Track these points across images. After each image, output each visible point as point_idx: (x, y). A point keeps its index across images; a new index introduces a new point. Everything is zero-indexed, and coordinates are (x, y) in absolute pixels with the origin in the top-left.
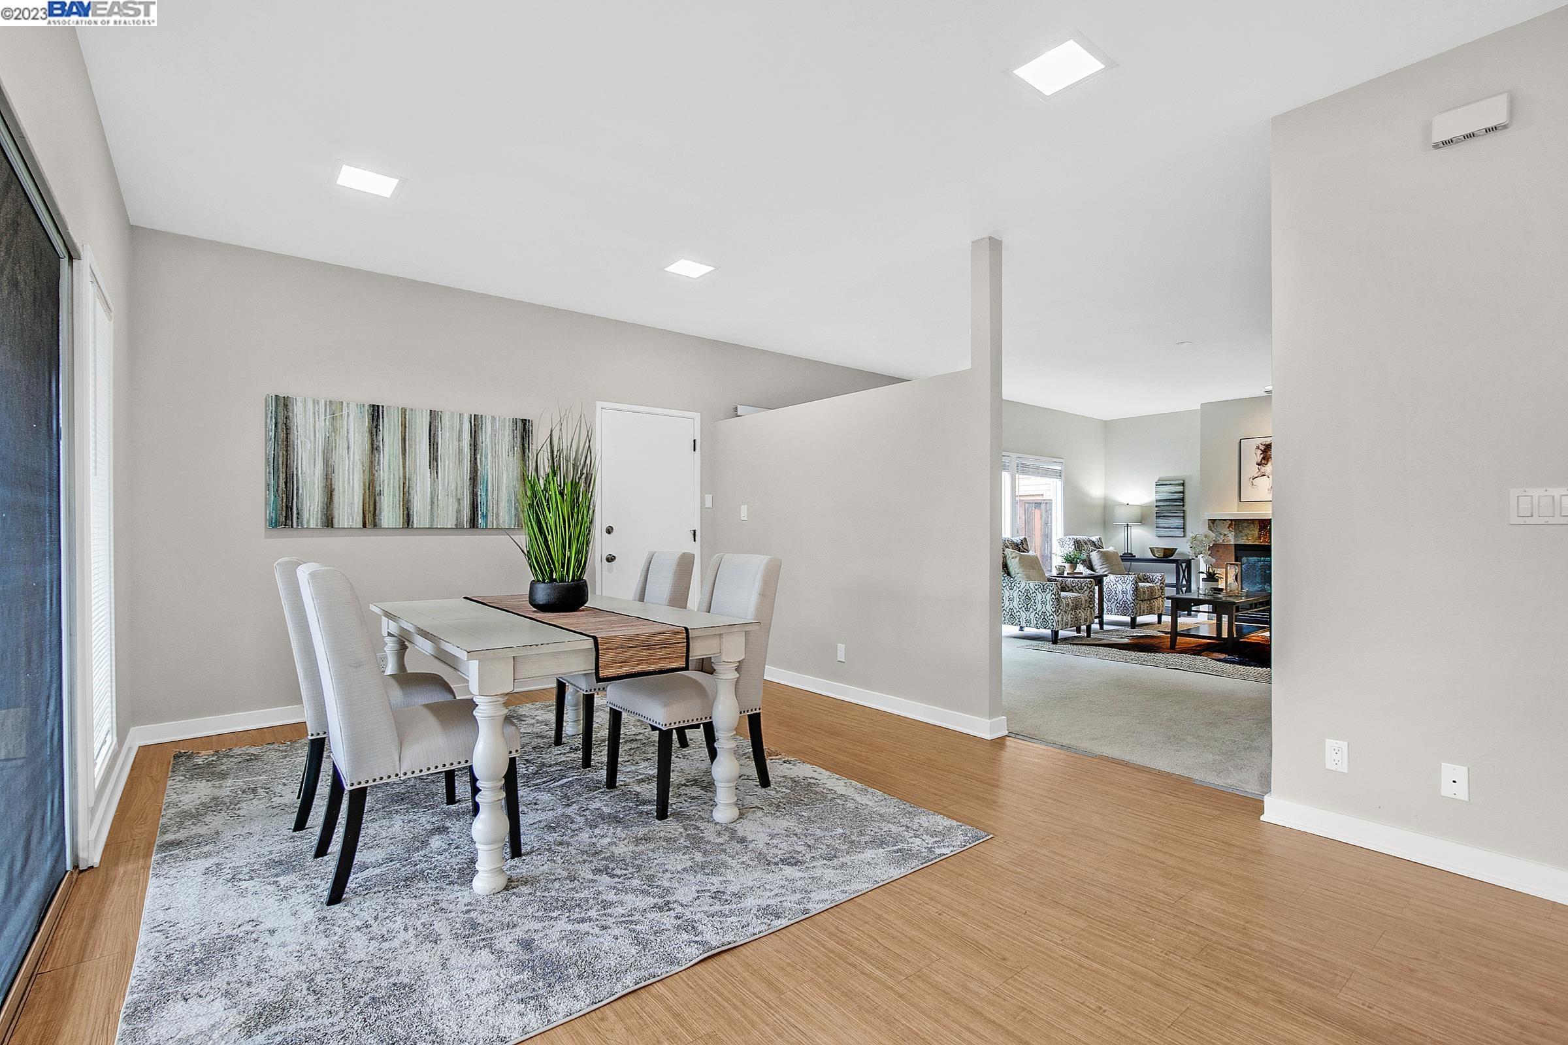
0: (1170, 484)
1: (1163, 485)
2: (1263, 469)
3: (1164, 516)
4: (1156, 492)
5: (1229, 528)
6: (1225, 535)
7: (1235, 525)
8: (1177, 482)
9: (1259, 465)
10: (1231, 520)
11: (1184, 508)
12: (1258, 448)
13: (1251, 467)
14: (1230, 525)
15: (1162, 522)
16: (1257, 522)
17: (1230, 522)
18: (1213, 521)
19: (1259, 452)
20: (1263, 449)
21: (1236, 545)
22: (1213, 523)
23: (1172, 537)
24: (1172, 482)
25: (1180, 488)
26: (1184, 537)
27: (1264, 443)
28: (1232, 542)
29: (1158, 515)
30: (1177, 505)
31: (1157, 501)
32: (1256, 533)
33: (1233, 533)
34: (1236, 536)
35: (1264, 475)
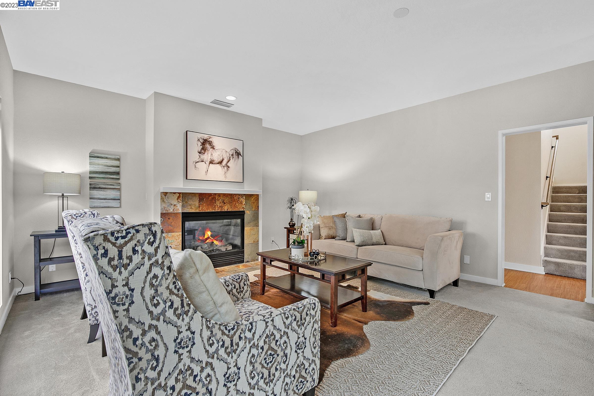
0: (106, 158)
1: (98, 157)
2: (203, 157)
3: (99, 188)
4: (91, 164)
5: (178, 199)
6: (175, 205)
7: (182, 197)
8: (113, 157)
9: (200, 153)
10: (180, 193)
11: (119, 181)
12: (199, 140)
13: (194, 155)
14: (179, 197)
15: (97, 193)
16: (197, 196)
17: (179, 195)
18: (166, 194)
19: (200, 144)
20: (202, 142)
21: (183, 213)
22: (165, 196)
23: (108, 207)
24: (107, 156)
25: (116, 163)
26: (120, 207)
27: (203, 138)
28: (180, 211)
29: (93, 186)
30: (113, 178)
31: (91, 172)
32: (197, 203)
33: (181, 204)
34: (183, 206)
35: (203, 161)
